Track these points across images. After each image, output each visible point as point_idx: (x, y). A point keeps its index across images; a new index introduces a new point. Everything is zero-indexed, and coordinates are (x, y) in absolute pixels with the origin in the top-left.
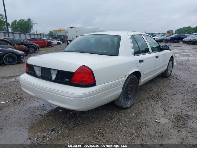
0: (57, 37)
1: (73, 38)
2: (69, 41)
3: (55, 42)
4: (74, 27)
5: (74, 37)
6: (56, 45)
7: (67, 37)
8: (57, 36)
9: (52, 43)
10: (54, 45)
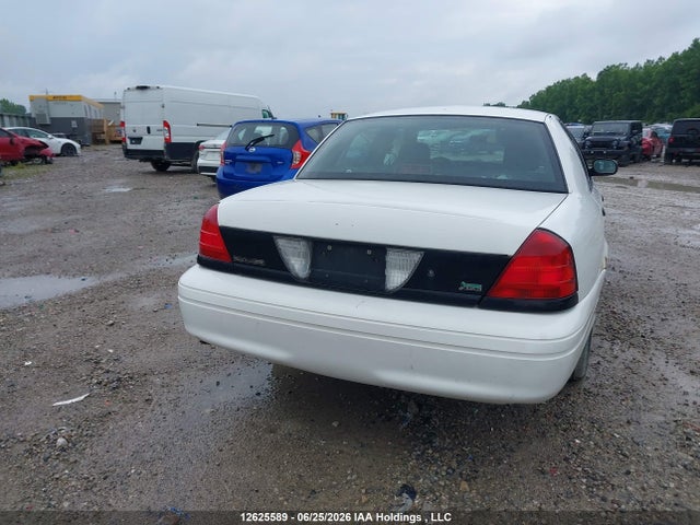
0: (48, 122)
1: (148, 129)
2: (132, 139)
3: (56, 143)
4: (153, 89)
5: (150, 125)
6: (58, 155)
7: (123, 124)
8: (52, 119)
9: (45, 146)
10: (53, 155)
